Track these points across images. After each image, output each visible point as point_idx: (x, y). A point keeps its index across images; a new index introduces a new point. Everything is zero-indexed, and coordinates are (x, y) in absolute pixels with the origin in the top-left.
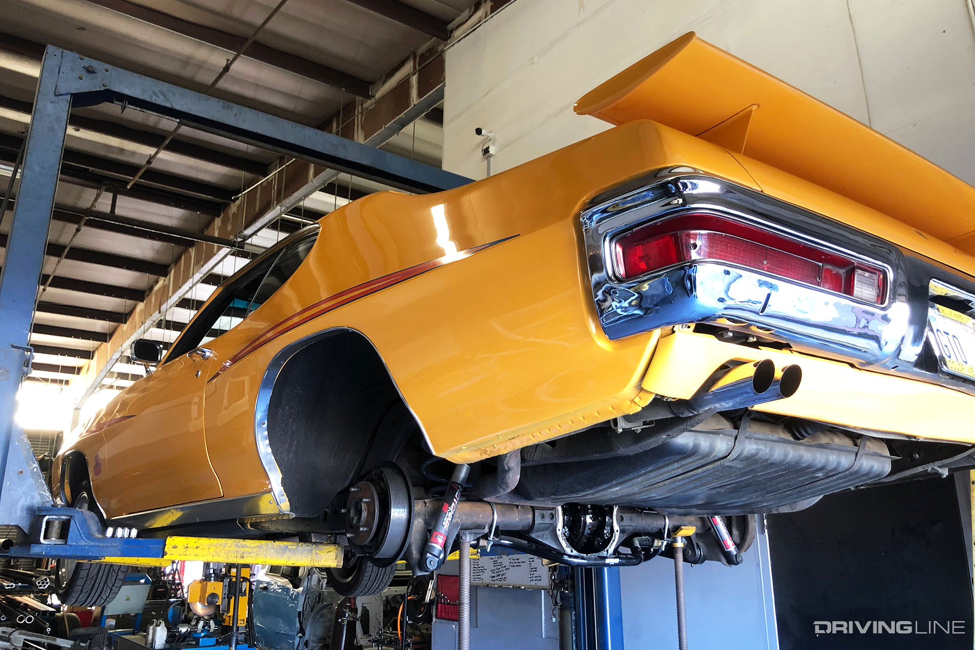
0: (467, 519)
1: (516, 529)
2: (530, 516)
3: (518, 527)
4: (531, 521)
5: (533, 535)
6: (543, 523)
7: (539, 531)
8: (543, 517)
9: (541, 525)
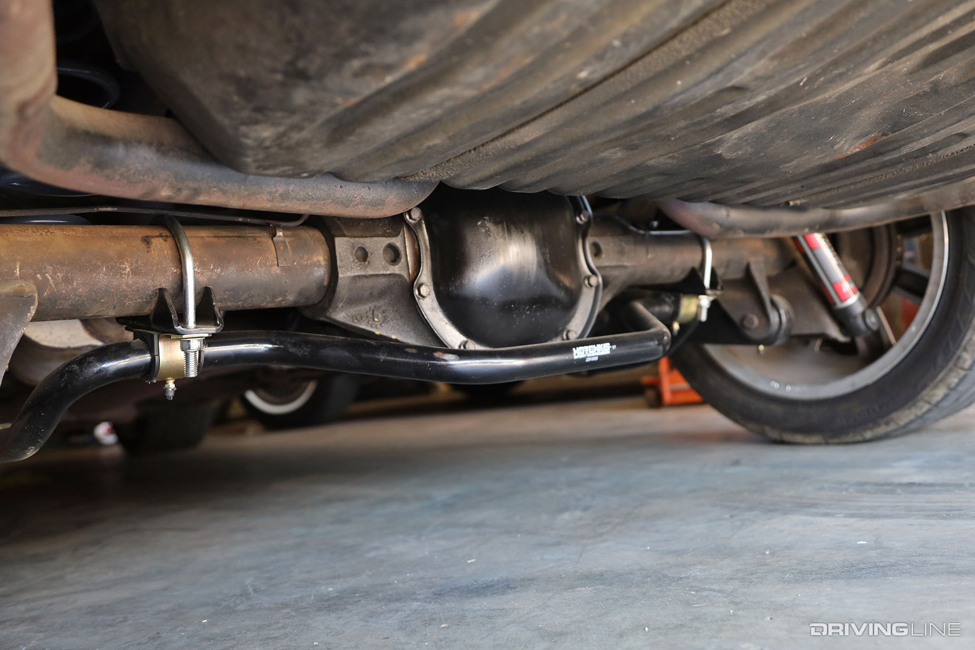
0: (67, 280)
1: (279, 302)
2: (321, 258)
3: (283, 293)
4: (320, 272)
5: (341, 315)
6: (366, 277)
7: (354, 301)
8: (364, 256)
9: (359, 284)
